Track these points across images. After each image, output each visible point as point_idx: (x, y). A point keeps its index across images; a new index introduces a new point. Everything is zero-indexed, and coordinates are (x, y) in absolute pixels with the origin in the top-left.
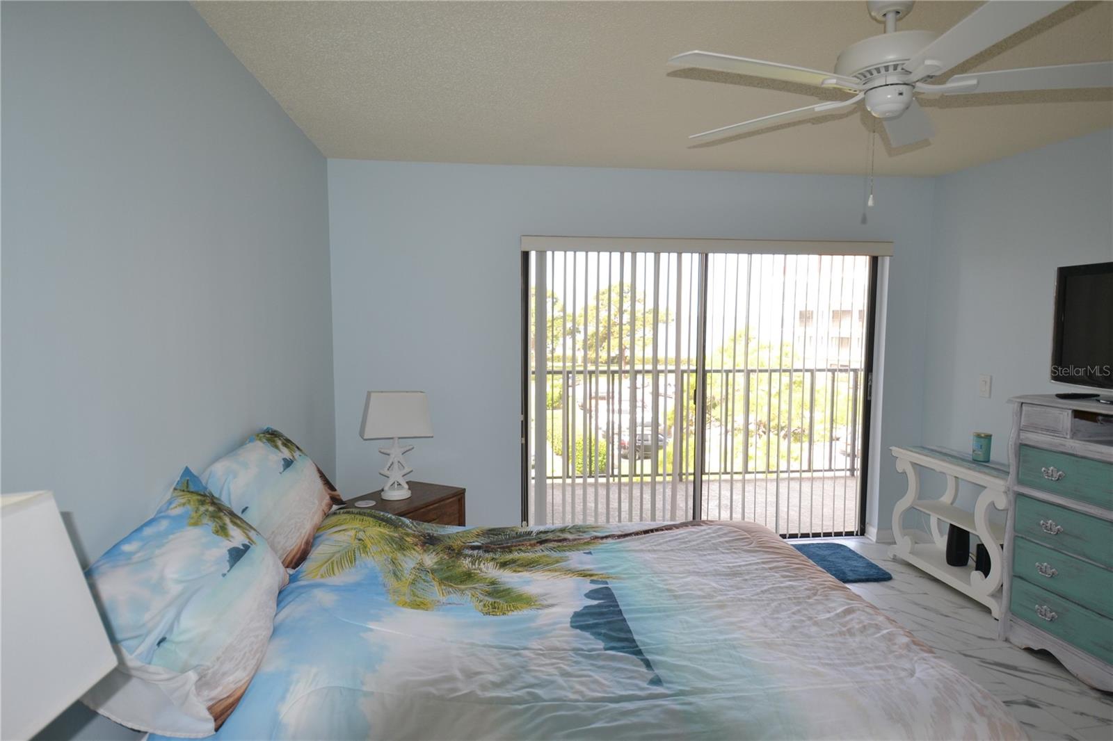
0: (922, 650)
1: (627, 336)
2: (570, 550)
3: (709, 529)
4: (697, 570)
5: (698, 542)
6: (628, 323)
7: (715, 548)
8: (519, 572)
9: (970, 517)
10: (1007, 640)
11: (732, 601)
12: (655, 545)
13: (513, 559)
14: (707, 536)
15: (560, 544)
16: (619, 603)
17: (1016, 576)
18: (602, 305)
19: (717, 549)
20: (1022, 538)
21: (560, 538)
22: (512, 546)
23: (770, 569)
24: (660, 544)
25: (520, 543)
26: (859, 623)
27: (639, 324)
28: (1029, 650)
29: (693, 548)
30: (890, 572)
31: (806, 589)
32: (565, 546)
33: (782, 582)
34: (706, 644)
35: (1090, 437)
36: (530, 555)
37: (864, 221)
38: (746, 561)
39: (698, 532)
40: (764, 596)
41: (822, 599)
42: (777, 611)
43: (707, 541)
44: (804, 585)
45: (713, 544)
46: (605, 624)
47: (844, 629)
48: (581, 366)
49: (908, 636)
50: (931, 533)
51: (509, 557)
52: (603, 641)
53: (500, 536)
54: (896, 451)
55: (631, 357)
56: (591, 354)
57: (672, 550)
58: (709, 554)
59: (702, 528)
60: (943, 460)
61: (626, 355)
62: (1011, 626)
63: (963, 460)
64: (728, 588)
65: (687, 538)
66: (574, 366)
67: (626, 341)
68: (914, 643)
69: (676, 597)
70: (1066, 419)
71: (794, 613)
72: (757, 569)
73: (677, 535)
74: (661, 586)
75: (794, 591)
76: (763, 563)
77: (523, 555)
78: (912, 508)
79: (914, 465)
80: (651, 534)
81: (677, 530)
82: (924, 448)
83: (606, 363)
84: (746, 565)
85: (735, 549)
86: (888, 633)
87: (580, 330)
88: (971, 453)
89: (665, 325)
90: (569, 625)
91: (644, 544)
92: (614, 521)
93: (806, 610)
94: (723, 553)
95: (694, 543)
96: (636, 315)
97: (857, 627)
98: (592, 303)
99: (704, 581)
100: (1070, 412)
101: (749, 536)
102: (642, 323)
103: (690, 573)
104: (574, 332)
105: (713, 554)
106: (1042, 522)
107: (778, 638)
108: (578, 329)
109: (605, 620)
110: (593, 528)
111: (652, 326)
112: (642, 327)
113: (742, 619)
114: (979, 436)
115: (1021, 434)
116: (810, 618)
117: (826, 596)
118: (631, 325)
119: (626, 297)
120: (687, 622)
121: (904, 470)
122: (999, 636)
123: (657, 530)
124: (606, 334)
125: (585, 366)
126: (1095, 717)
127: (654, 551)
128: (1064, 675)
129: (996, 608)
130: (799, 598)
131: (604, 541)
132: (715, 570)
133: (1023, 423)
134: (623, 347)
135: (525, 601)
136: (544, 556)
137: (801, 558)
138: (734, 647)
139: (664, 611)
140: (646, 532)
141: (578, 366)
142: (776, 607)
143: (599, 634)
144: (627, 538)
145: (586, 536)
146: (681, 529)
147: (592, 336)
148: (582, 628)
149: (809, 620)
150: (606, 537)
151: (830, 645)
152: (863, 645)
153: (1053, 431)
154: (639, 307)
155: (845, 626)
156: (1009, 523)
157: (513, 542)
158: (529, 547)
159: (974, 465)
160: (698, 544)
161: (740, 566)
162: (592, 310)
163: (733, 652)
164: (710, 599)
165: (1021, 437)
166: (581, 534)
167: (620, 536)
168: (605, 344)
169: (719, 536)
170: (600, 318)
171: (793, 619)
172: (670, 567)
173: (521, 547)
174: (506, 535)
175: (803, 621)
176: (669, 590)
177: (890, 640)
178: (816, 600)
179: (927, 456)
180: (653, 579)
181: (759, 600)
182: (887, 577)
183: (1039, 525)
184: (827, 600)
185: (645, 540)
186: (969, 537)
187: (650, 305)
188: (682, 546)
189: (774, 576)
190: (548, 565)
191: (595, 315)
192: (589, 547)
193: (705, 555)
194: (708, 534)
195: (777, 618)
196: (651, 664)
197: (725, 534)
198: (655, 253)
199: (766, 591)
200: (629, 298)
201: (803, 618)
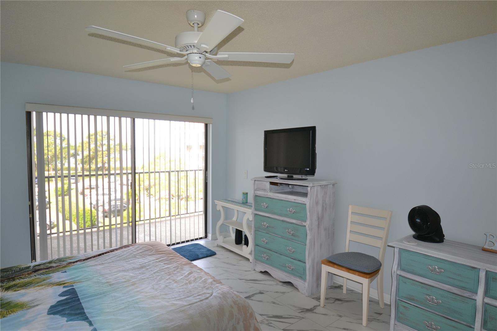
0: (217, 283)
1: (106, 156)
2: (53, 272)
3: (133, 248)
4: (124, 269)
5: (127, 255)
6: (106, 150)
7: (135, 256)
8: (18, 290)
9: (241, 224)
10: (254, 270)
11: (139, 281)
12: (104, 261)
13: (14, 284)
14: (131, 252)
15: (47, 270)
16: (79, 295)
17: (256, 245)
18: (91, 141)
19: (136, 257)
20: (257, 230)
21: (47, 267)
22: (15, 277)
23: (159, 261)
24: (107, 260)
25: (21, 274)
26: (193, 278)
27: (112, 151)
28: (261, 272)
29: (124, 258)
30: (215, 251)
31: (174, 267)
32: (51, 271)
33: (163, 267)
34: (123, 305)
35: (275, 191)
36: (27, 280)
37: (193, 108)
38: (149, 260)
39: (127, 250)
40: (154, 275)
41: (180, 271)
42: (159, 280)
43: (131, 254)
44: (173, 266)
45: (134, 255)
46: (69, 308)
47: (187, 282)
48: (81, 172)
49: (212, 279)
50: (230, 232)
51: (12, 283)
52: (66, 317)
53: (8, 272)
54: (216, 202)
55: (108, 167)
56: (87, 166)
57: (112, 262)
58: (131, 260)
59: (130, 248)
60: (232, 204)
61: (105, 166)
62: (255, 265)
63: (239, 203)
64: (138, 275)
65: (121, 254)
66: (76, 173)
67: (106, 159)
68: (214, 281)
69: (110, 285)
70: (268, 185)
71: (167, 280)
72: (153, 263)
73: (116, 254)
74: (103, 281)
75: (168, 269)
76: (156, 259)
77: (22, 280)
78: (223, 224)
79: (223, 207)
80: (103, 255)
81: (117, 251)
82: (226, 200)
83: (94, 170)
84: (149, 262)
85: (144, 255)
86: (205, 279)
87: (79, 154)
88: (242, 200)
89: (126, 151)
90: (46, 314)
91: (98, 261)
92: (82, 252)
93: (172, 277)
94: (138, 258)
95: (125, 256)
96: (111, 146)
97: (192, 279)
98: (86, 140)
99: (126, 274)
100: (269, 182)
101: (152, 248)
102: (114, 150)
103: (120, 271)
104: (75, 155)
105: (133, 260)
106: (263, 224)
107: (158, 293)
108: (78, 153)
109: (69, 306)
110: (70, 258)
111: (119, 152)
112: (114, 152)
113: (143, 288)
114: (244, 193)
115: (255, 192)
116: (174, 280)
117: (182, 268)
118: (108, 152)
119: (104, 138)
120: (115, 296)
121: (219, 209)
122: (252, 269)
123: (106, 253)
124: (94, 156)
125: (83, 173)
126: (281, 292)
127: (103, 264)
128: (272, 279)
129: (251, 258)
130: (170, 272)
131: (75, 264)
132: (133, 267)
133: (255, 188)
134: (104, 162)
135: (19, 307)
136: (36, 278)
137: (174, 254)
138: (137, 303)
139: (104, 293)
140: (100, 255)
141: (79, 172)
142: (159, 279)
143: (65, 314)
144: (89, 260)
145: (65, 263)
146: (119, 250)
147: (86, 157)
148: (54, 314)
149: (173, 281)
150: (76, 262)
151: (180, 290)
152: (194, 287)
153: (264, 190)
154: (112, 143)
155: (187, 281)
156: (253, 226)
157: (16, 274)
158: (27, 275)
159: (242, 205)
160: (126, 256)
161: (145, 263)
162: (85, 144)
163: (136, 305)
164: (128, 282)
165: (255, 193)
166: (62, 262)
167: (84, 260)
168: (94, 161)
169: (138, 251)
170: (91, 148)
171: (166, 282)
172: (110, 271)
173: (21, 276)
174: (13, 271)
175: (171, 282)
176: (107, 282)
177: (205, 282)
178: (177, 271)
179: (227, 203)
180: (99, 278)
181: (152, 277)
182: (214, 253)
183: (262, 224)
184: (182, 270)
185: (98, 259)
186: (242, 233)
187: (117, 142)
188: (118, 259)
189: (160, 264)
190: (38, 283)
191: (88, 146)
192: (65, 269)
193: (129, 261)
194: (132, 250)
195: (159, 284)
196: (93, 323)
197: (140, 249)
198: (107, 117)
199: (156, 272)
200: (106, 138)
201: (171, 281)
